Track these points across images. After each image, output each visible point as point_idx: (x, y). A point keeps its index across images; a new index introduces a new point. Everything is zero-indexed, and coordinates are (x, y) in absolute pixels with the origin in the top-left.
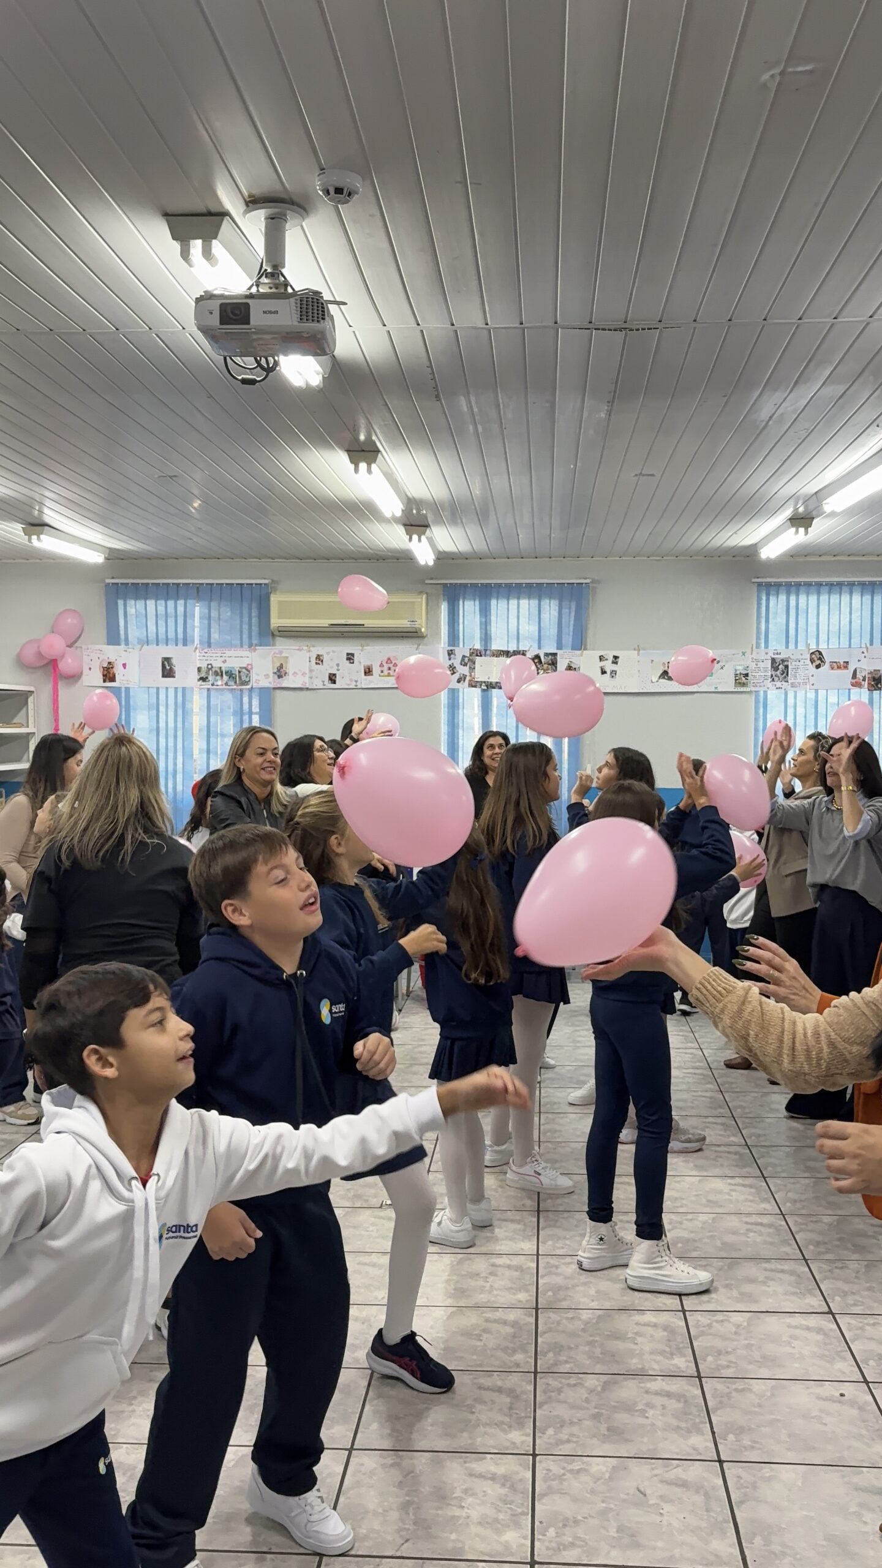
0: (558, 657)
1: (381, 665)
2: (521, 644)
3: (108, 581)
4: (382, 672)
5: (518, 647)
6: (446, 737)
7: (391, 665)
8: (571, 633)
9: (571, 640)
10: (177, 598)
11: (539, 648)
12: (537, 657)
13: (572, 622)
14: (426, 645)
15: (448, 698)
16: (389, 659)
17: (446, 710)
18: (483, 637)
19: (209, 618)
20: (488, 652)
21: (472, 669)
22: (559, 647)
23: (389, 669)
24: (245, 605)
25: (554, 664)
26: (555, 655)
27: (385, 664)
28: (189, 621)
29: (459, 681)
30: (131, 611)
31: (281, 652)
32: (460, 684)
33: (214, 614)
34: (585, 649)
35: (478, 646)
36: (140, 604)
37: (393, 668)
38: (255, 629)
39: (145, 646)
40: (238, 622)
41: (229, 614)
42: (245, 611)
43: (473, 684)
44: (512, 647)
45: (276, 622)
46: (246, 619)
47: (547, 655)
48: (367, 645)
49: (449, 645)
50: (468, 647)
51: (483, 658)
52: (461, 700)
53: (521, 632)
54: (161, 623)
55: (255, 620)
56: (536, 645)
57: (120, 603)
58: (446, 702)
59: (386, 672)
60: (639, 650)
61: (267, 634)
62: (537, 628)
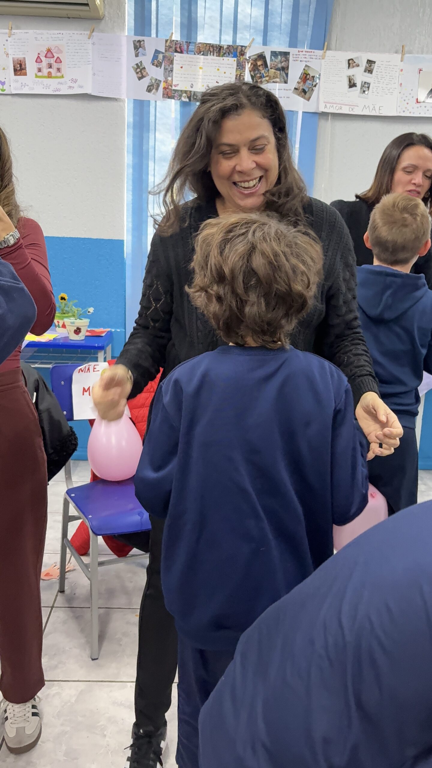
0: (291, 58)
1: (38, 60)
2: (239, 36)
4: (40, 70)
5: (234, 41)
6: (131, 170)
7: (52, 61)
8: (311, 23)
9: (309, 33)
11: (265, 43)
12: (261, 57)
14: (102, 31)
15: (135, 114)
16: (49, 51)
17: (131, 131)
18: (186, 22)
20: (191, 47)
21: (169, 71)
22: (293, 43)
23: (50, 66)
25: (285, 69)
26: (286, 54)
27: (43, 59)
29: (149, 90)
32: (151, 94)
34: (329, 49)
35: (176, 36)
37: (55, 66)
43: (169, 94)
44: (227, 40)
47: (274, 54)
48: (18, 28)
49: (136, 34)
50: (163, 36)
51: (184, 55)
52: (152, 118)
53: (240, 17)
56: (259, 39)
58: (131, 120)
59: (45, 71)
60: (403, 55)
62: (262, 12)
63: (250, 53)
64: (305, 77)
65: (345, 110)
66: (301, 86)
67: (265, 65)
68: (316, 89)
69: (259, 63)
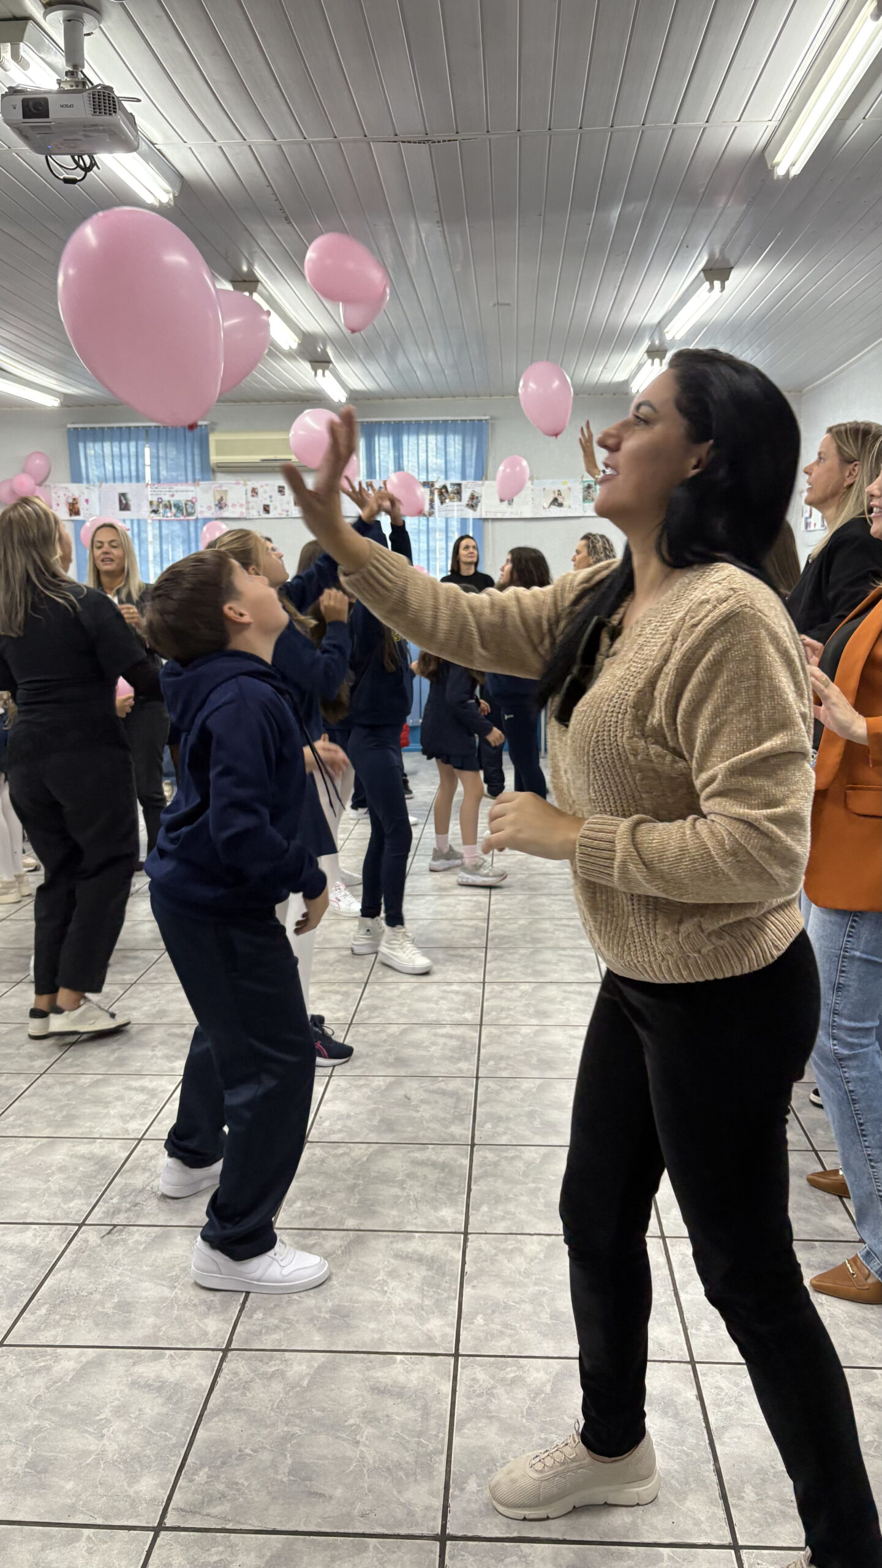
0: (463, 487)
2: (430, 475)
3: (70, 426)
5: (428, 479)
8: (474, 465)
9: (473, 471)
10: (129, 440)
11: (446, 478)
12: (445, 487)
13: (474, 456)
19: (158, 457)
22: (464, 477)
24: (189, 445)
25: (459, 493)
26: (459, 485)
28: (140, 461)
30: (91, 452)
31: (221, 486)
33: (162, 454)
34: (486, 479)
36: (98, 446)
38: (198, 465)
39: (104, 484)
40: (182, 460)
41: (175, 453)
42: (189, 451)
44: (422, 479)
45: (214, 458)
46: (189, 457)
47: (453, 485)
53: (430, 465)
54: (117, 463)
55: (197, 459)
56: (443, 477)
57: (81, 445)
60: (533, 480)
61: (209, 471)
62: (443, 461)
63: (438, 485)
64: (472, 497)
65: (499, 516)
66: (470, 503)
67: (447, 491)
68: (479, 504)
69: (443, 491)
